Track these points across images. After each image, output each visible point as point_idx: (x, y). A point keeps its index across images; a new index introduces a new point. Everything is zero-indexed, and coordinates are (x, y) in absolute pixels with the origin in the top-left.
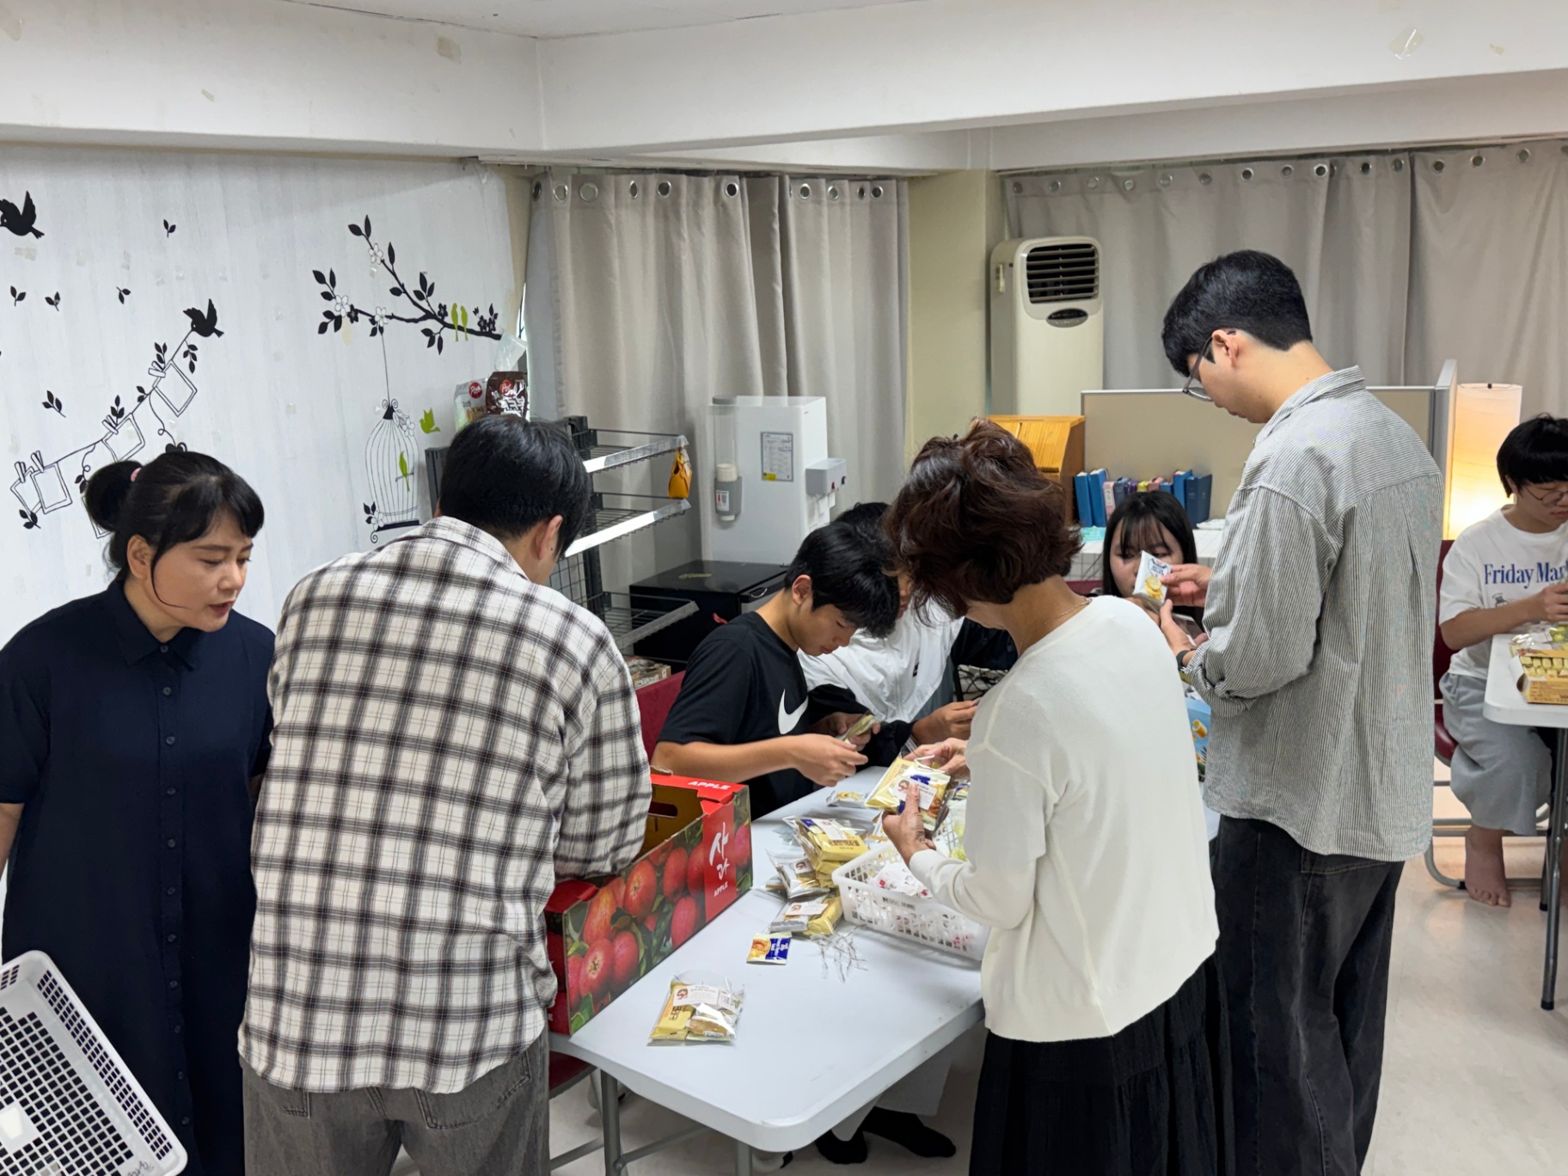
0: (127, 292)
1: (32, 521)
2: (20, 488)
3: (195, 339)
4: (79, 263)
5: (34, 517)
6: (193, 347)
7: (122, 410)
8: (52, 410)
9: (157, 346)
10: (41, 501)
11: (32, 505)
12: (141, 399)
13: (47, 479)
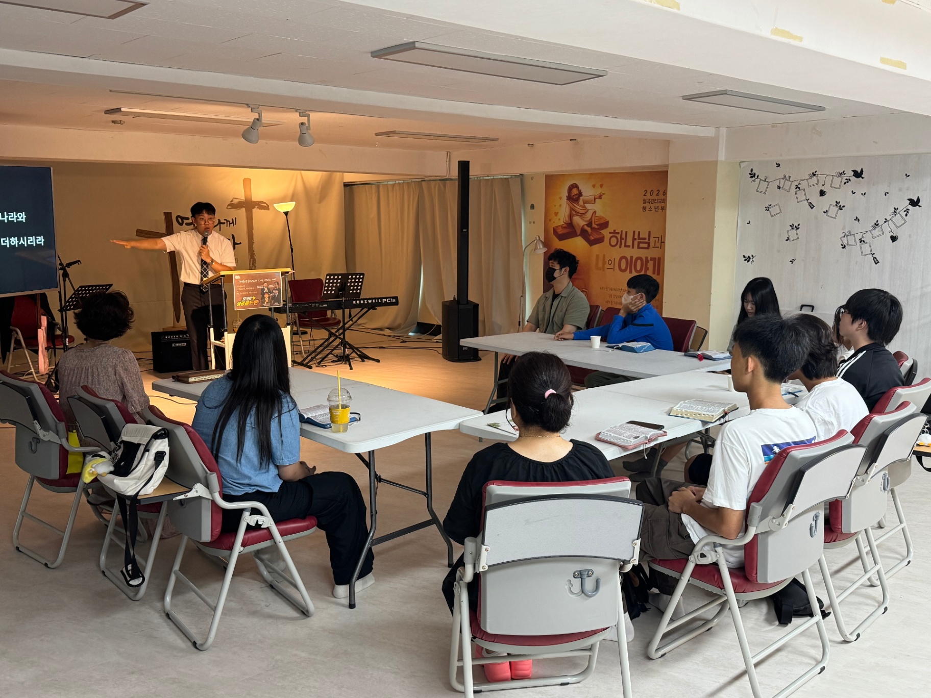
0: (888, 193)
1: (844, 247)
2: (842, 239)
3: (910, 207)
4: (873, 185)
5: (845, 246)
6: (908, 210)
7: (878, 224)
8: (856, 221)
9: (895, 208)
10: (848, 243)
11: (845, 243)
12: (885, 222)
13: (851, 239)
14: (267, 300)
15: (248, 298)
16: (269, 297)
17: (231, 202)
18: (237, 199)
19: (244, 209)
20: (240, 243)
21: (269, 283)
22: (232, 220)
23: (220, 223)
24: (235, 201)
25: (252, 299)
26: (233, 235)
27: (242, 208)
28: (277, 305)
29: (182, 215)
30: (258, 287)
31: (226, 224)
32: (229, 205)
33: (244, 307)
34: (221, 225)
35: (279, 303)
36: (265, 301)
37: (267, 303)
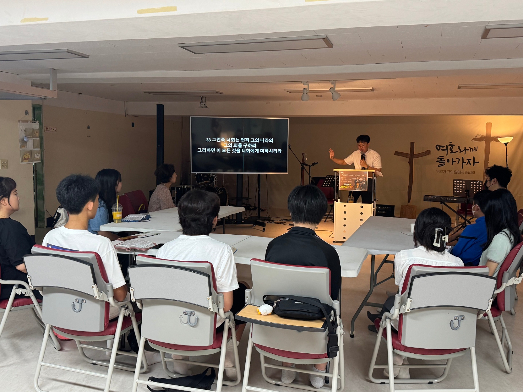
14: (358, 186)
15: (347, 184)
16: (359, 185)
17: (475, 137)
18: (480, 135)
19: (484, 142)
20: (478, 162)
21: (360, 177)
22: (475, 148)
23: (465, 149)
24: (478, 137)
25: (349, 185)
26: (474, 158)
27: (482, 141)
28: (363, 190)
29: (440, 145)
30: (353, 179)
31: (470, 150)
32: (474, 139)
33: (344, 189)
34: (466, 151)
35: (366, 189)
36: (357, 187)
37: (358, 188)
